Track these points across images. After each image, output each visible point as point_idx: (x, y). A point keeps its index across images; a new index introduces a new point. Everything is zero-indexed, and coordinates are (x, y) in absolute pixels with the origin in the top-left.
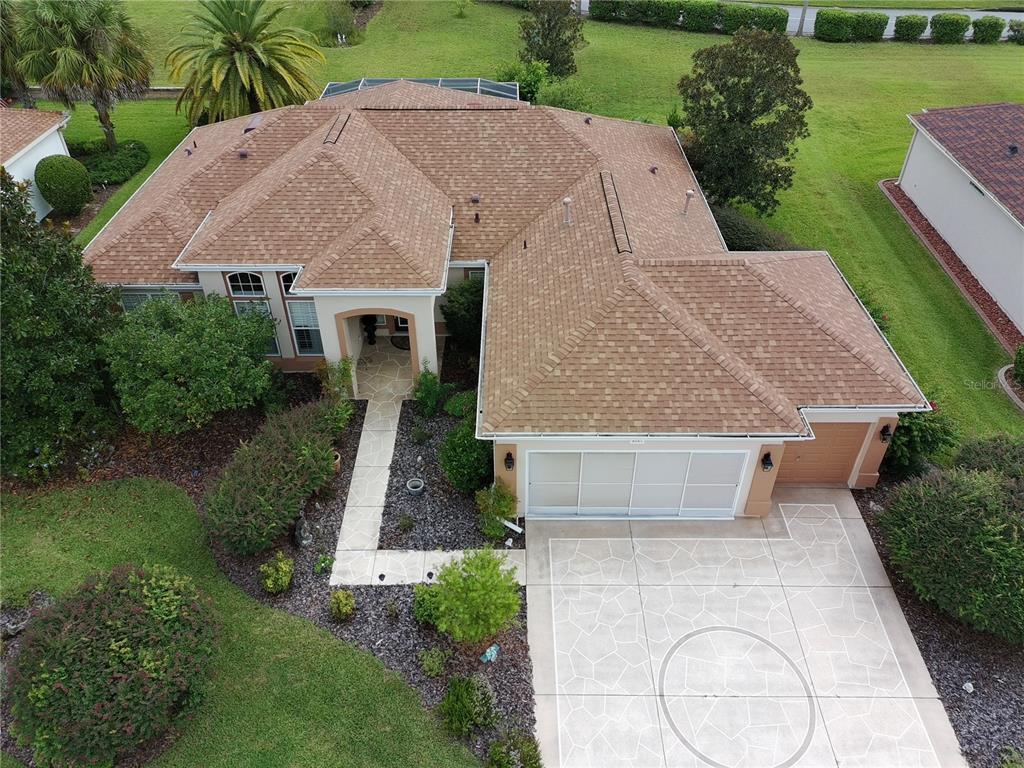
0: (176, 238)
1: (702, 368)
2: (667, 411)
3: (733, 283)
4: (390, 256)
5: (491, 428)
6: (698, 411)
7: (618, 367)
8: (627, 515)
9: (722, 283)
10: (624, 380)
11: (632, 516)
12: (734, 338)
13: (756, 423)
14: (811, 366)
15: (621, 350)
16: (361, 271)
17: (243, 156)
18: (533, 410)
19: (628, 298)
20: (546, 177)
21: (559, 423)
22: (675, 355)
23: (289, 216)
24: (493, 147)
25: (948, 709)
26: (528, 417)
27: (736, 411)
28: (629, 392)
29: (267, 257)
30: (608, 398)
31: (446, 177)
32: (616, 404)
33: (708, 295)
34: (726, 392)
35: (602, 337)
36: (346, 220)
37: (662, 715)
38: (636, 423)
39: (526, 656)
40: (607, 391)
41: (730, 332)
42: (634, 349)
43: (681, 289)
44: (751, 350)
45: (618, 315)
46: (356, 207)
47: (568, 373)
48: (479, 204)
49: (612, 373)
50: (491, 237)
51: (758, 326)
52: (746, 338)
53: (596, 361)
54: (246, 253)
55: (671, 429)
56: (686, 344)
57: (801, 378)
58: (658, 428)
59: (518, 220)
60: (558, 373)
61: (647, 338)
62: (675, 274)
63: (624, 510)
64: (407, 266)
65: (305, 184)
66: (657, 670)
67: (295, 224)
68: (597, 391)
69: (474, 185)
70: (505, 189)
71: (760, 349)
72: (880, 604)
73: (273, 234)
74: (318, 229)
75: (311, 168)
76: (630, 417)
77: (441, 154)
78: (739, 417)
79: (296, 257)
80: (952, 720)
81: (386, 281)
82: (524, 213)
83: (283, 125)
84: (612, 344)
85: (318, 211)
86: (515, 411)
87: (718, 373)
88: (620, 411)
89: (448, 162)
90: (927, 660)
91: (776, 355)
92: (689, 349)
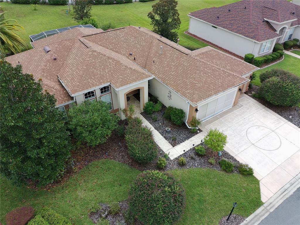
0: (55, 89)
1: (224, 74)
2: (224, 85)
3: (214, 54)
4: (135, 72)
5: (196, 103)
6: (229, 83)
7: (209, 79)
8: (214, 115)
9: (212, 55)
10: (212, 82)
11: (215, 115)
12: (222, 66)
13: (240, 81)
14: (238, 67)
15: (207, 75)
16: (130, 79)
17: (55, 59)
18: (201, 95)
19: (201, 64)
20: (143, 44)
21: (207, 96)
22: (217, 73)
23: (95, 71)
24: (125, 39)
25: (291, 122)
26: (201, 97)
27: (235, 80)
28: (215, 84)
29: (98, 84)
30: (212, 87)
31: (119, 50)
32: (214, 87)
33: (212, 58)
34: (231, 77)
35: (202, 74)
36: (112, 67)
37: (256, 147)
38: (221, 90)
39: (225, 151)
40: (211, 85)
41: (220, 65)
42: (209, 74)
43: (206, 59)
44: (226, 67)
45: (201, 68)
46: (112, 63)
47: (201, 84)
48: (132, 55)
49: (209, 81)
50: (141, 63)
51: (224, 62)
52: (224, 65)
53: (204, 80)
54: (91, 85)
55: (227, 88)
56: (218, 70)
57: (238, 70)
58: (225, 89)
59: (144, 57)
60: (199, 85)
61: (210, 71)
62: (203, 56)
63: (213, 114)
64: (141, 74)
65: (94, 61)
66: (247, 140)
67: (99, 72)
68: (209, 86)
69: (128, 50)
70: (136, 50)
71: (227, 67)
72: (267, 110)
73: (95, 77)
74: (106, 72)
75: (92, 55)
76: (219, 89)
77: (113, 44)
78: (236, 81)
79: (106, 81)
80: (293, 123)
81: (139, 79)
82: (144, 54)
83: (61, 47)
84: (205, 75)
85: (103, 67)
86: (197, 97)
87: (227, 74)
88: (216, 89)
89: (117, 46)
90: (282, 116)
91: (231, 67)
92: (219, 71)
